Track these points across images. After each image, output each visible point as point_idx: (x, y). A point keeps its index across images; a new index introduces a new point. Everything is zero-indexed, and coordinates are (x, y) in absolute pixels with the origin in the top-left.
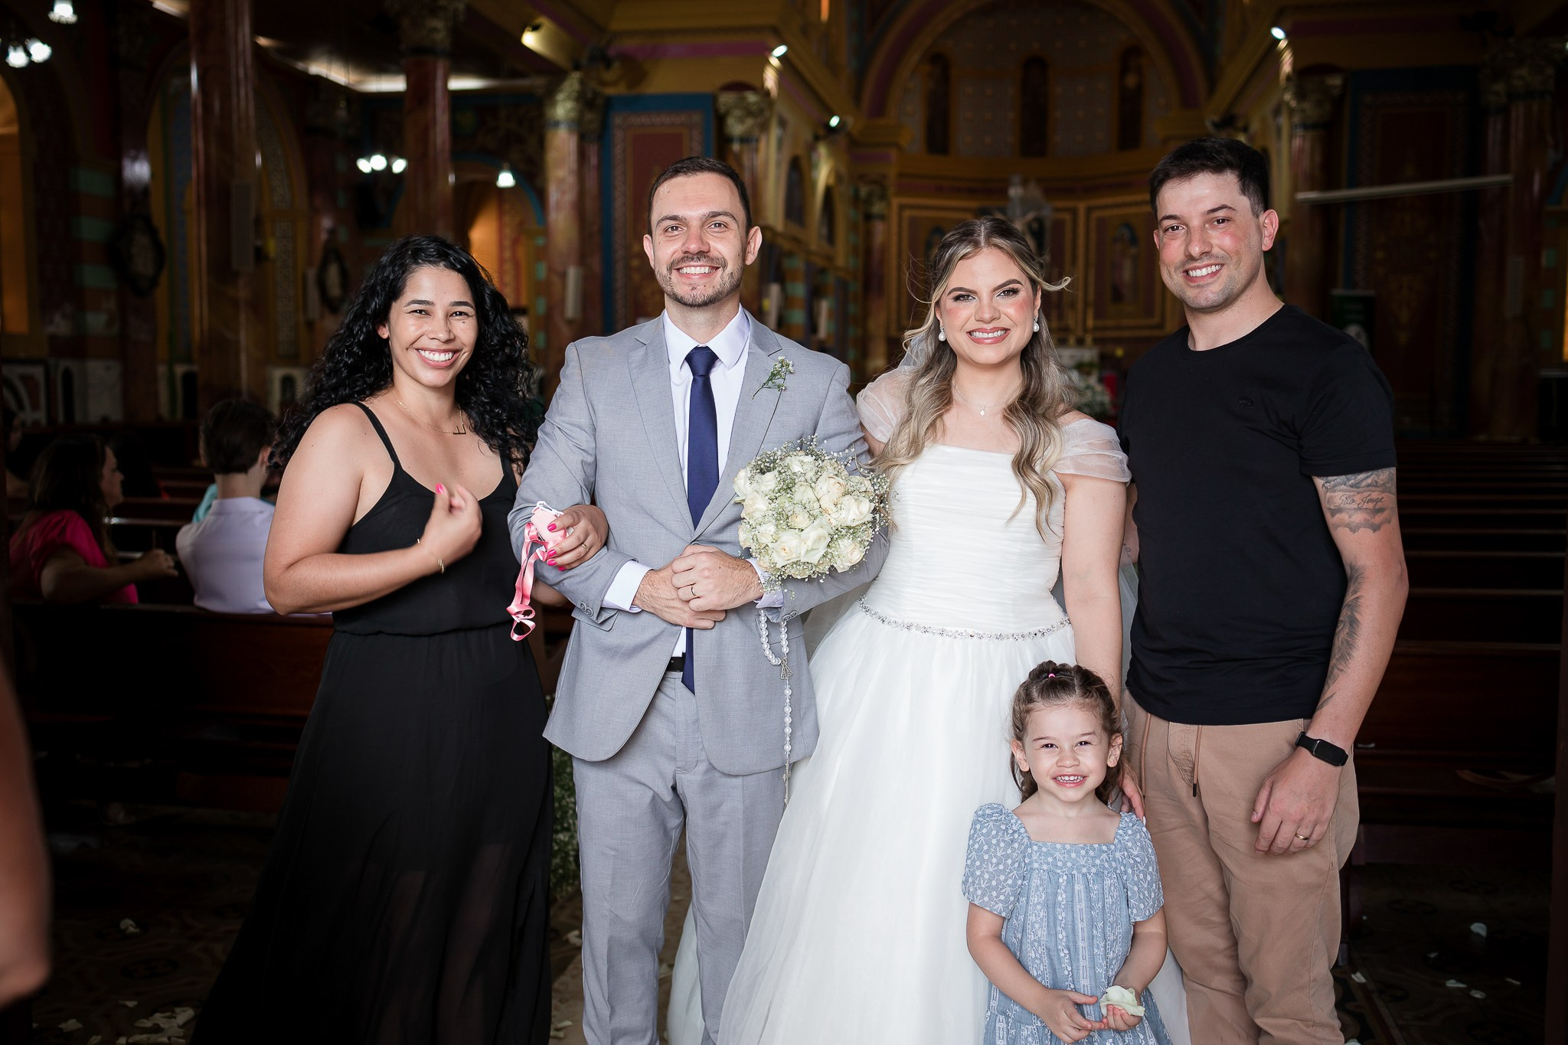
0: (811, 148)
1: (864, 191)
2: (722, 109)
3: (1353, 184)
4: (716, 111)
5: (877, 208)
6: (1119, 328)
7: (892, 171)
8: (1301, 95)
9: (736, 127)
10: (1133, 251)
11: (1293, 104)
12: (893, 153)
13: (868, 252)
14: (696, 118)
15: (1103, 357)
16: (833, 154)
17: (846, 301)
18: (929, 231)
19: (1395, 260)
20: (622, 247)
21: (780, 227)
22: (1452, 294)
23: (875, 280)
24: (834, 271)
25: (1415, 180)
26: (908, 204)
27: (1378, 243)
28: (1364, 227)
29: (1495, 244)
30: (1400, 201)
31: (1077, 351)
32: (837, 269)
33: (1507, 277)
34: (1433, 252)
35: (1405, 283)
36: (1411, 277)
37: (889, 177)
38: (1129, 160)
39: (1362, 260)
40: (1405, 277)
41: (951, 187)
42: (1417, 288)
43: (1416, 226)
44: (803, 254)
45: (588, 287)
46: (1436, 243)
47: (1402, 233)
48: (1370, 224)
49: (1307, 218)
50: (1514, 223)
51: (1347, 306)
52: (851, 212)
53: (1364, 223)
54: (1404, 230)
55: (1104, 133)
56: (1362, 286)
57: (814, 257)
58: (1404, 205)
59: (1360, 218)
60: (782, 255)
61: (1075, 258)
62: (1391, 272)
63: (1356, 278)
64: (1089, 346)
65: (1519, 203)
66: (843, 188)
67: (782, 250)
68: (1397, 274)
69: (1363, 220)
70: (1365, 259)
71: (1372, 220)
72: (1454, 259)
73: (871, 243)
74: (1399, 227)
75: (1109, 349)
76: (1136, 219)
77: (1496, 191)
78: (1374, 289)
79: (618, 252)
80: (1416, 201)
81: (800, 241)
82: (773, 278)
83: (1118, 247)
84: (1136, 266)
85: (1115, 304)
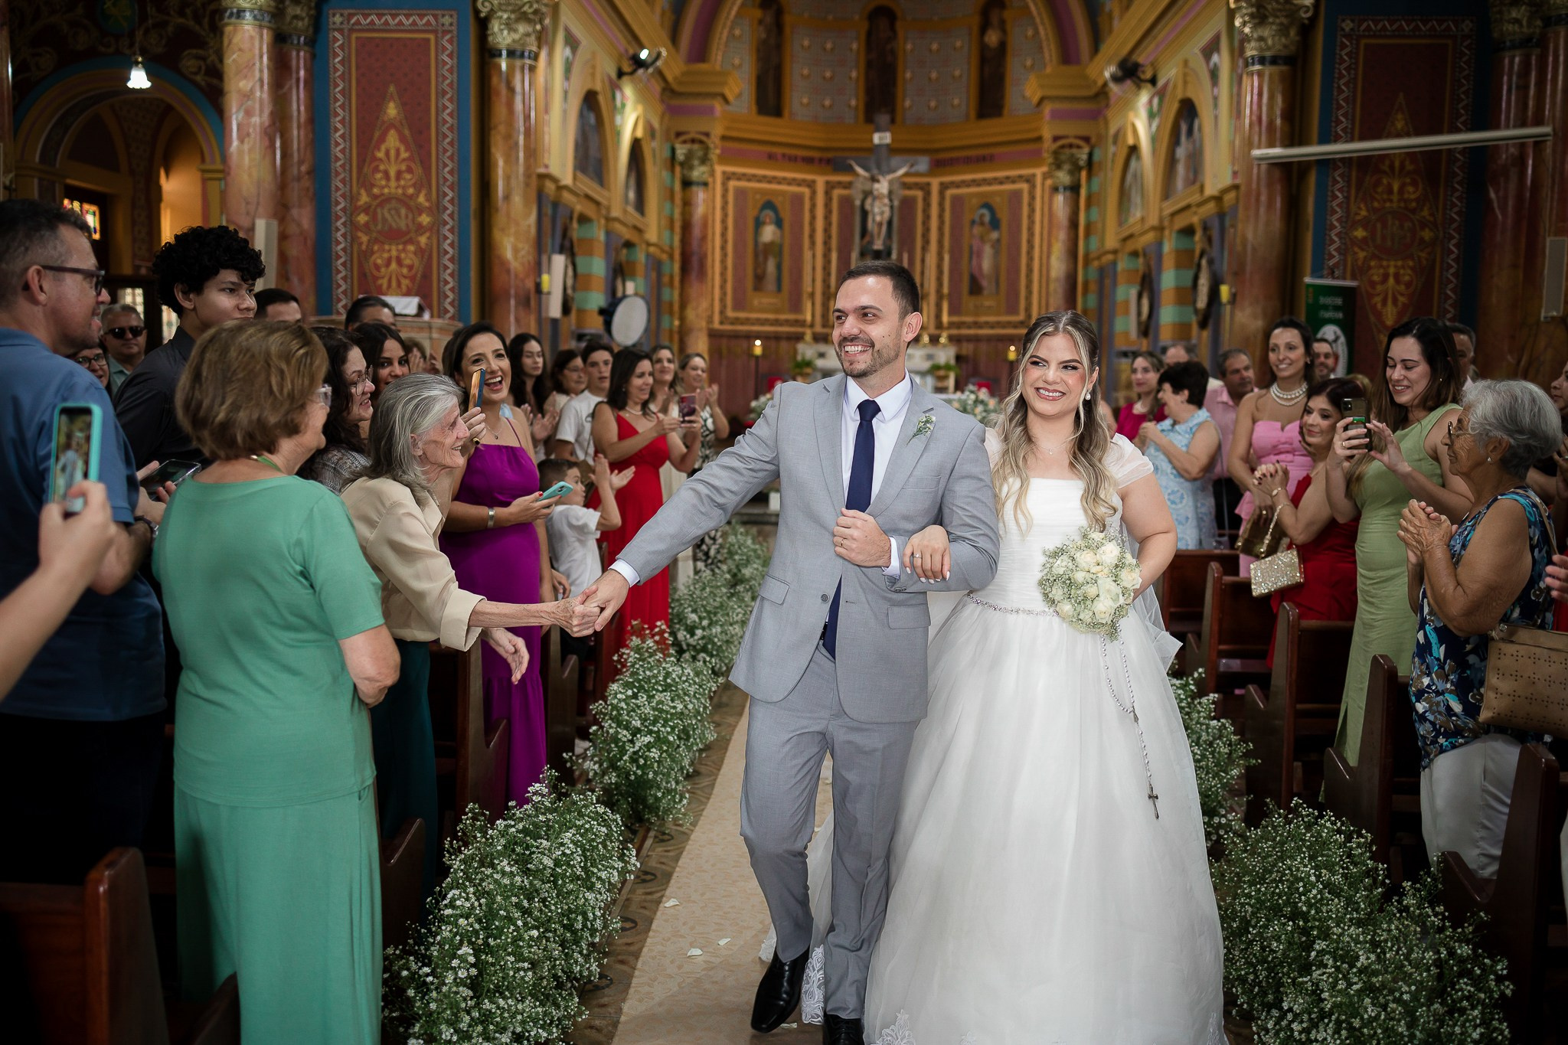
0: (614, 87)
1: (681, 151)
2: (484, 11)
3: (1323, 141)
4: (477, 12)
5: (698, 172)
6: (977, 325)
7: (717, 130)
8: (1259, 18)
9: (502, 36)
10: (995, 235)
11: (1247, 30)
12: (718, 106)
13: (686, 227)
14: (447, 20)
15: (959, 358)
16: (643, 96)
17: (659, 285)
18: (759, 205)
19: (1379, 241)
20: (343, 196)
21: (567, 180)
22: (1451, 286)
23: (695, 260)
24: (644, 246)
25: (1408, 135)
26: (734, 174)
27: (1358, 218)
28: (1339, 195)
29: (1510, 221)
30: (1387, 162)
31: (931, 350)
32: (649, 244)
33: (1543, 265)
34: (1427, 230)
35: (1392, 270)
36: (1400, 263)
37: (713, 136)
38: (992, 130)
39: (1336, 239)
40: (1392, 263)
41: (784, 155)
42: (1407, 278)
43: (1406, 196)
44: (603, 221)
45: (294, 250)
46: (1432, 219)
47: (1388, 205)
48: (1349, 192)
49: (1263, 183)
50: (1552, 191)
51: (1323, 300)
52: (666, 174)
53: (1340, 190)
54: (1391, 201)
55: (961, 98)
56: (1337, 273)
57: (618, 226)
58: (1392, 167)
59: (1336, 182)
60: (571, 218)
61: (926, 242)
62: (1374, 257)
63: (1331, 263)
64: (944, 346)
65: (1558, 164)
66: (655, 144)
67: (572, 212)
68: (1381, 259)
69: (1338, 186)
70: (1340, 239)
71: (1349, 186)
72: (1454, 242)
73: (691, 215)
74: (1385, 196)
75: (967, 349)
76: (998, 199)
77: (1512, 150)
78: (1354, 277)
79: (337, 203)
80: (1407, 163)
81: (597, 203)
82: (557, 247)
83: (977, 230)
84: (997, 253)
85: (973, 297)
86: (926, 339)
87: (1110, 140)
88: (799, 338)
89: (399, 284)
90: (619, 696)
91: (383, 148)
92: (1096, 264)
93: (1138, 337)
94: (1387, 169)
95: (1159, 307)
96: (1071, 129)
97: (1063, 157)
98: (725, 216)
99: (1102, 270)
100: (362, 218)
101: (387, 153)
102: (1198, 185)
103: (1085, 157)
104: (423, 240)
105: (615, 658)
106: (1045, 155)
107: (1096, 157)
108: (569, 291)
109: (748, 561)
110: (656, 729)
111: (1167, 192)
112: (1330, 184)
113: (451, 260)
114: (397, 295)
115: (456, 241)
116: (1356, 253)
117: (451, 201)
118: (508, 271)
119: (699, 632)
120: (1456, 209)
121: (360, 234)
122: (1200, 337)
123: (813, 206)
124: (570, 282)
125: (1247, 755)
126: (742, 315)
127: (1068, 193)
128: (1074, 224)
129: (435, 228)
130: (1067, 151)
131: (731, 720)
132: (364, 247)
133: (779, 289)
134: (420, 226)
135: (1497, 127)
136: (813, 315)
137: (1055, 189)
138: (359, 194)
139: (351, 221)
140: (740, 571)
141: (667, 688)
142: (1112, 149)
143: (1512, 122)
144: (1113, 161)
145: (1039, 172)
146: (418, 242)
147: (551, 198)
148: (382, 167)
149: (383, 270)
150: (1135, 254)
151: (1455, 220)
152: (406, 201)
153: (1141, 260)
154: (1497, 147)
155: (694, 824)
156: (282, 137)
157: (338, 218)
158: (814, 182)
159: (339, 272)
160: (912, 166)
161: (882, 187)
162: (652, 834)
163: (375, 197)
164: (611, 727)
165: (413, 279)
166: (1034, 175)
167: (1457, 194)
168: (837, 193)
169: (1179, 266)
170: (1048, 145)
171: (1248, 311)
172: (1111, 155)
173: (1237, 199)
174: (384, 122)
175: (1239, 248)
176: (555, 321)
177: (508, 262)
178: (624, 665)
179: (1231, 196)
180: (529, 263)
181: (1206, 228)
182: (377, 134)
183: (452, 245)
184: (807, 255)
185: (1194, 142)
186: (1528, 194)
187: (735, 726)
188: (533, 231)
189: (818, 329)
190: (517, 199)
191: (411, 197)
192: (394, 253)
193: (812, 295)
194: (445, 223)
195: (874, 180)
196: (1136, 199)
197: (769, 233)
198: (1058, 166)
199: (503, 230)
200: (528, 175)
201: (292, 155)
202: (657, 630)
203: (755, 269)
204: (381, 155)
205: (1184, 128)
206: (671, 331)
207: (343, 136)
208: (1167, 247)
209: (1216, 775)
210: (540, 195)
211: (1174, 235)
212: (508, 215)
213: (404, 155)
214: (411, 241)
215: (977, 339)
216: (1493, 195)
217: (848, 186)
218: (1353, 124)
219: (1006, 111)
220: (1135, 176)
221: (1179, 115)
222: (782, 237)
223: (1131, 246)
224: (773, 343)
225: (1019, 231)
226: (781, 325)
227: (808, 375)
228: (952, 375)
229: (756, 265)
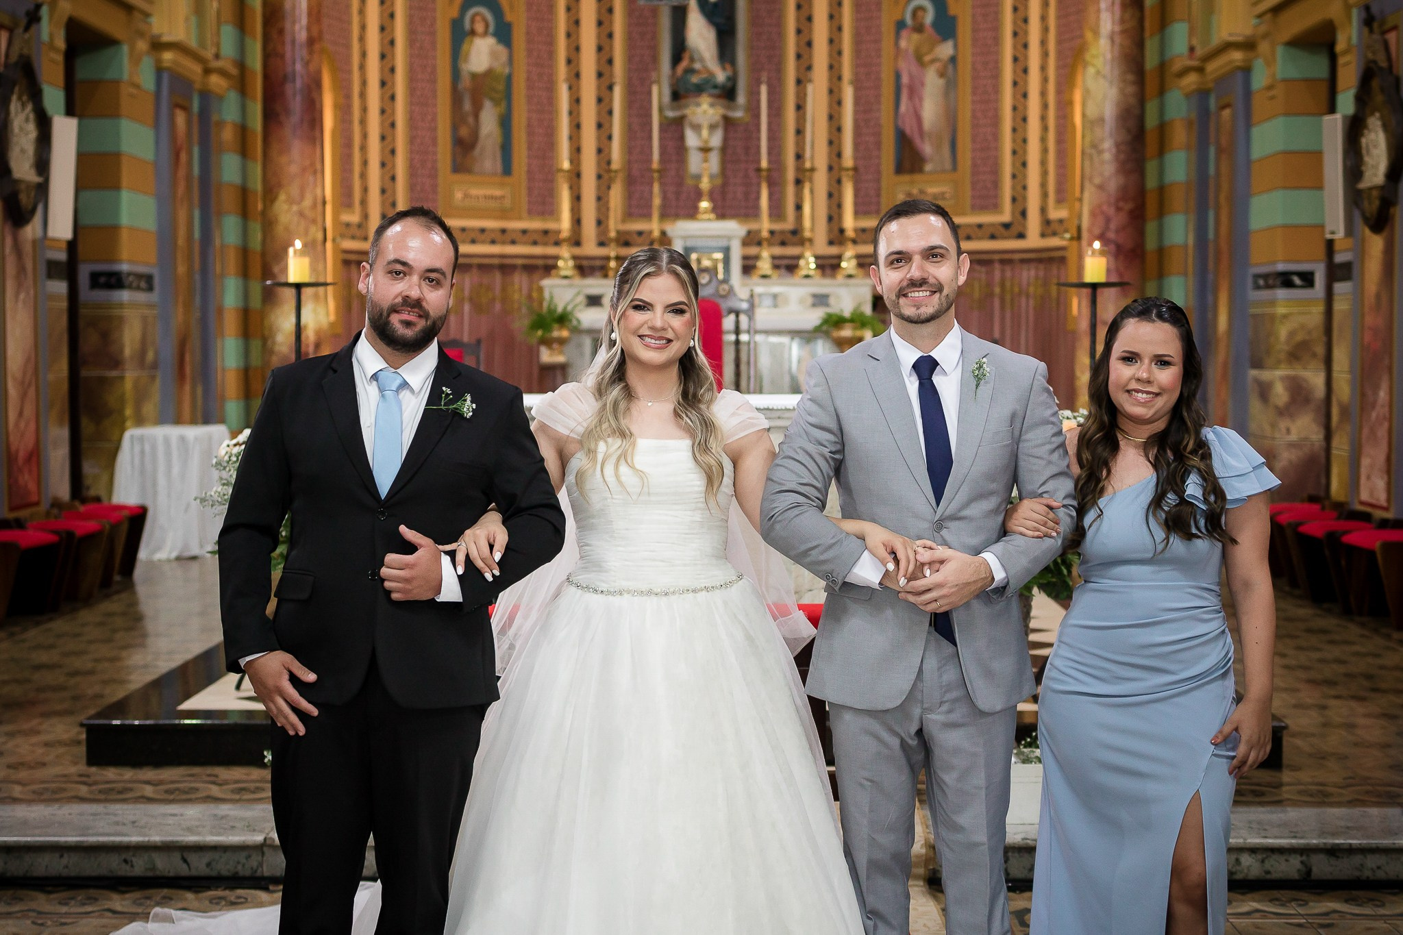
10: (945, 50)
31: (823, 285)
61: (805, 69)
64: (850, 276)
83: (908, 42)
84: (951, 85)
85: (906, 178)
86: (809, 263)
88: (548, 267)
123: (574, 2)
133: (507, 170)
136: (577, 222)
189: (590, 248)
193: (576, 175)
197: (482, 54)
203: (455, 128)
222: (510, 58)
224: (498, 276)
225: (997, 40)
226: (513, 242)
227: (562, 342)
228: (868, 334)
229: (458, 119)
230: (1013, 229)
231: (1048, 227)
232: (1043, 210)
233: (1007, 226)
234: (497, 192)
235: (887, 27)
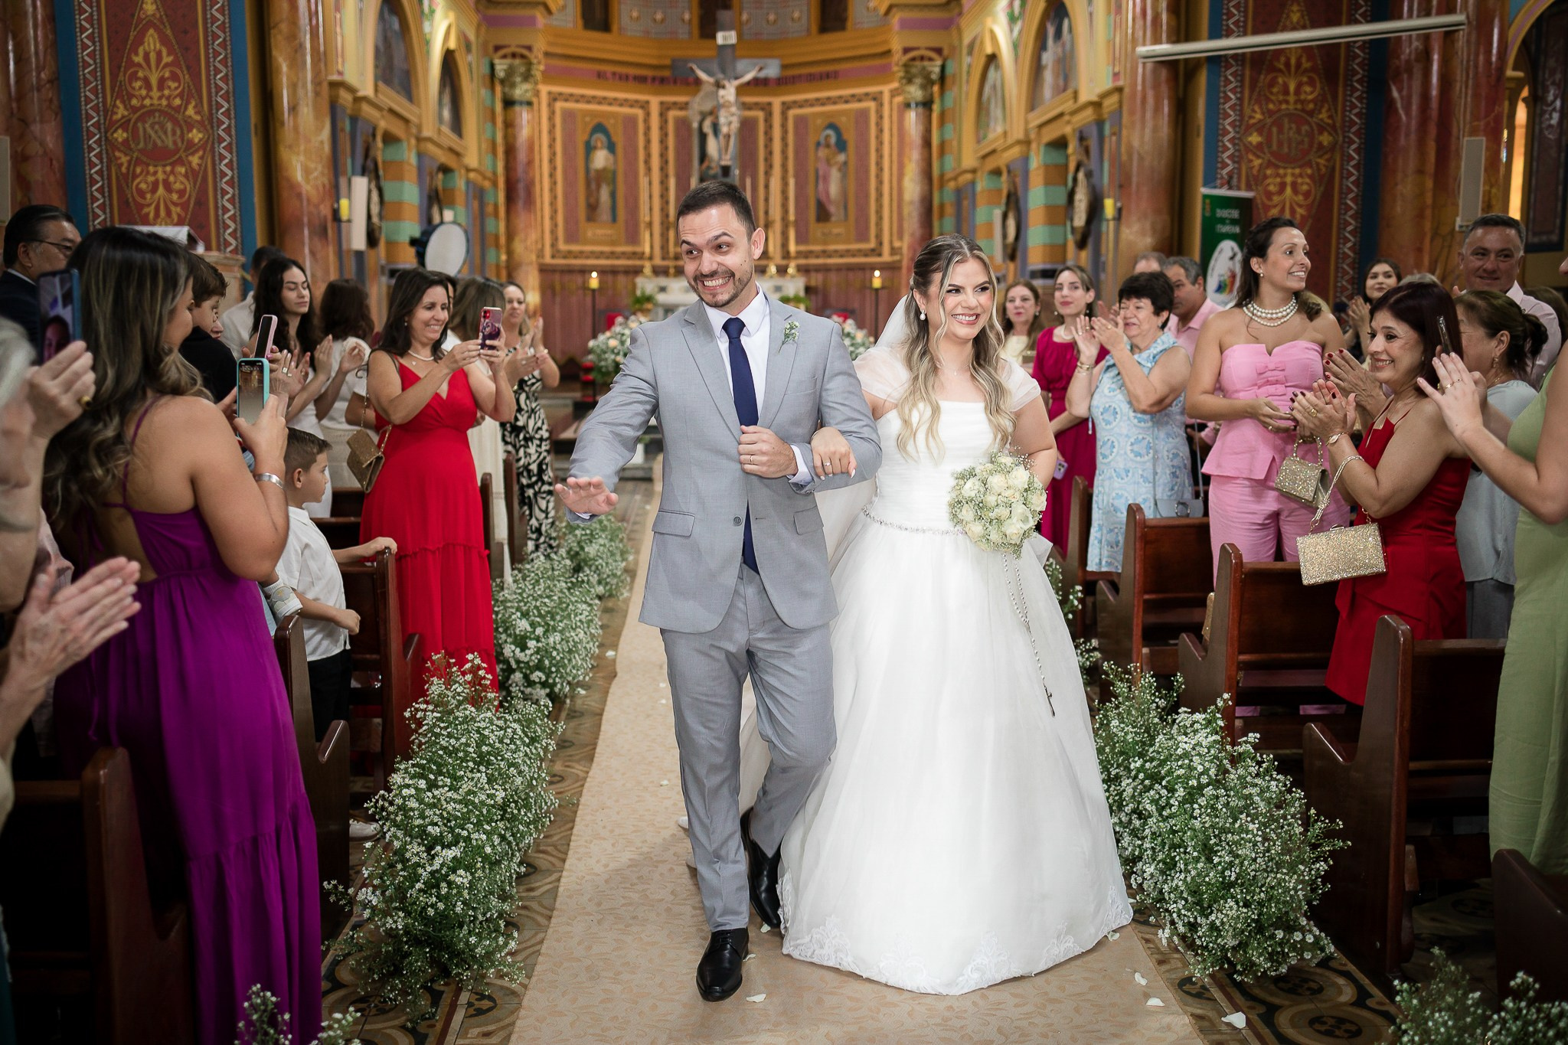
1: (501, 67)
3: (1214, 35)
5: (520, 91)
6: (825, 254)
7: (541, 45)
10: (842, 158)
12: (540, 17)
13: (510, 151)
15: (808, 289)
17: (481, 216)
18: (589, 129)
19: (1275, 147)
20: (96, 109)
21: (367, 89)
22: (1351, 196)
23: (521, 186)
24: (463, 171)
25: (1304, 28)
26: (560, 94)
27: (1252, 121)
28: (1232, 96)
29: (1414, 123)
30: (1283, 59)
31: (779, 281)
32: (468, 170)
33: (1458, 167)
34: (1326, 134)
35: (1289, 179)
36: (1297, 171)
37: (535, 50)
38: (835, 44)
39: (1229, 145)
40: (1289, 171)
41: (614, 74)
42: (1305, 187)
43: (1303, 97)
44: (413, 141)
45: (37, 174)
46: (1330, 121)
47: (1284, 106)
48: (1242, 92)
49: (1149, 84)
50: (1467, 87)
51: (1221, 213)
52: (484, 92)
53: (1233, 91)
54: (1287, 102)
55: (802, 11)
56: (1235, 181)
57: (431, 147)
58: (1287, 64)
59: (1228, 82)
60: (374, 136)
61: (769, 166)
62: (1270, 164)
63: (1225, 172)
64: (793, 277)
65: (1472, 58)
66: (470, 58)
67: (375, 129)
68: (1277, 167)
69: (1232, 86)
70: (1234, 145)
71: (1242, 86)
72: (1354, 146)
73: (514, 137)
74: (1281, 98)
75: (817, 280)
76: (844, 119)
77: (1415, 44)
78: (1249, 188)
79: (89, 118)
80: (1304, 60)
81: (406, 121)
82: (359, 168)
83: (822, 153)
84: (844, 177)
85: (821, 225)
86: (773, 269)
87: (965, 51)
88: (637, 271)
89: (169, 213)
90: (405, 792)
91: (141, 50)
92: (952, 184)
93: (1004, 261)
94: (1282, 67)
95: (1027, 227)
96: (922, 40)
97: (914, 70)
98: (553, 140)
99: (959, 192)
100: (120, 135)
101: (146, 56)
102: (1070, 91)
103: (937, 70)
104: (195, 160)
105: (407, 714)
106: (895, 69)
107: (949, 71)
108: (375, 220)
109: (591, 534)
110: (465, 833)
111: (1033, 101)
112: (1222, 84)
113: (231, 183)
114: (167, 224)
115: (235, 159)
116: (1251, 161)
117: (227, 114)
118: (299, 195)
119: (532, 644)
120: (1356, 111)
121: (117, 154)
122: (1077, 258)
123: (648, 129)
124: (375, 210)
125: (1329, 834)
126: (575, 248)
127: (920, 109)
128: (927, 143)
129: (209, 146)
130: (918, 63)
131: (578, 769)
132: (124, 170)
133: (614, 219)
134: (191, 146)
135: (1400, 17)
136: (652, 247)
137: (908, 105)
138: (115, 106)
139: (107, 139)
140: (582, 548)
141: (482, 760)
142: (967, 60)
143: (1415, 12)
144: (968, 73)
145: (886, 89)
146: (190, 163)
147: (349, 111)
148: (140, 74)
149: (148, 196)
150: (997, 172)
151: (1356, 123)
152: (172, 114)
153: (1005, 177)
154: (1400, 37)
155: (529, 977)
156: (14, 38)
157: (91, 135)
158: (647, 102)
159: (96, 199)
160: (761, 69)
161: (729, 93)
162: (464, 997)
163: (135, 109)
164: (395, 836)
165: (184, 206)
166: (881, 93)
167: (1358, 94)
168: (672, 114)
169: (1048, 182)
170: (898, 58)
171: (1136, 227)
172: (967, 66)
173: (1120, 102)
174: (140, 20)
175: (1124, 158)
176: (359, 255)
177: (299, 185)
178: (420, 724)
179: (1115, 98)
180: (324, 186)
181: (1082, 139)
182: (133, 34)
183: (230, 165)
184: (643, 181)
185: (1064, 45)
186: (1434, 92)
187: (585, 779)
188: (327, 148)
189: (658, 261)
190: (306, 112)
191: (177, 109)
192: (161, 176)
193: (650, 225)
194: (221, 140)
195: (719, 85)
196: (996, 112)
197: (601, 159)
198: (910, 81)
199: (290, 147)
200: (317, 83)
201: (28, 60)
202: (468, 666)
203: (588, 197)
204: (138, 59)
205: (1051, 30)
206: (498, 266)
207: (91, 37)
208: (1036, 162)
209: (1292, 869)
210: (334, 107)
211: (1042, 149)
212: (296, 129)
213: (167, 59)
214: (180, 162)
215: (825, 269)
216: (1395, 94)
217: (684, 106)
218: (1246, 17)
219: (849, 24)
220: (994, 87)
221: (1045, 16)
222: (616, 162)
223: (991, 163)
224: (610, 278)
225: (867, 153)
226: (618, 258)
227: (648, 311)
228: (802, 306)
229: (589, 194)
230: (876, 252)
231: (894, 251)
232: (891, 242)
233: (873, 250)
234: (609, 232)
235: (811, 146)
